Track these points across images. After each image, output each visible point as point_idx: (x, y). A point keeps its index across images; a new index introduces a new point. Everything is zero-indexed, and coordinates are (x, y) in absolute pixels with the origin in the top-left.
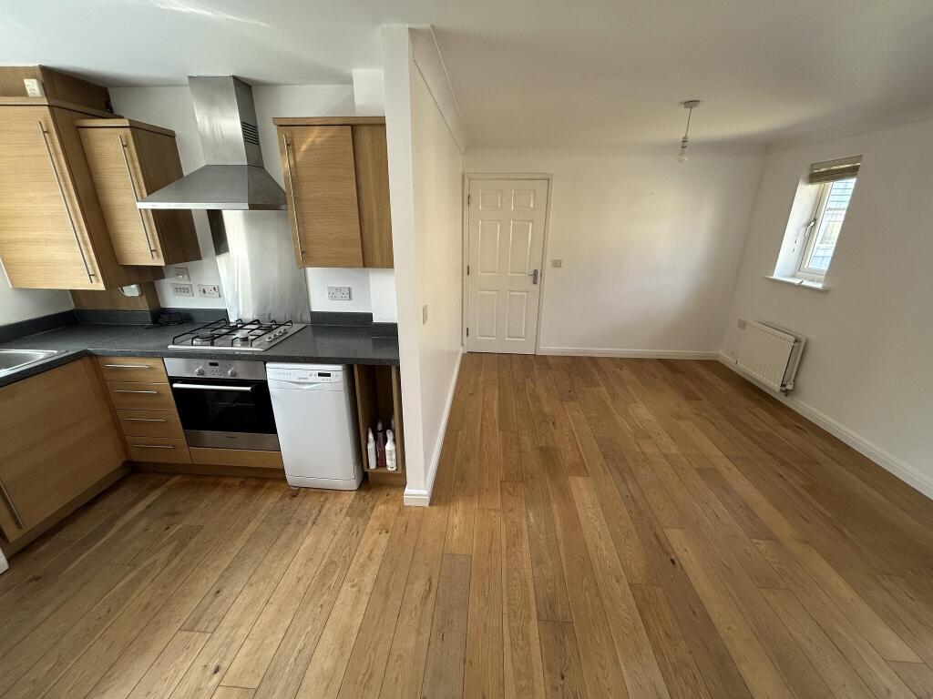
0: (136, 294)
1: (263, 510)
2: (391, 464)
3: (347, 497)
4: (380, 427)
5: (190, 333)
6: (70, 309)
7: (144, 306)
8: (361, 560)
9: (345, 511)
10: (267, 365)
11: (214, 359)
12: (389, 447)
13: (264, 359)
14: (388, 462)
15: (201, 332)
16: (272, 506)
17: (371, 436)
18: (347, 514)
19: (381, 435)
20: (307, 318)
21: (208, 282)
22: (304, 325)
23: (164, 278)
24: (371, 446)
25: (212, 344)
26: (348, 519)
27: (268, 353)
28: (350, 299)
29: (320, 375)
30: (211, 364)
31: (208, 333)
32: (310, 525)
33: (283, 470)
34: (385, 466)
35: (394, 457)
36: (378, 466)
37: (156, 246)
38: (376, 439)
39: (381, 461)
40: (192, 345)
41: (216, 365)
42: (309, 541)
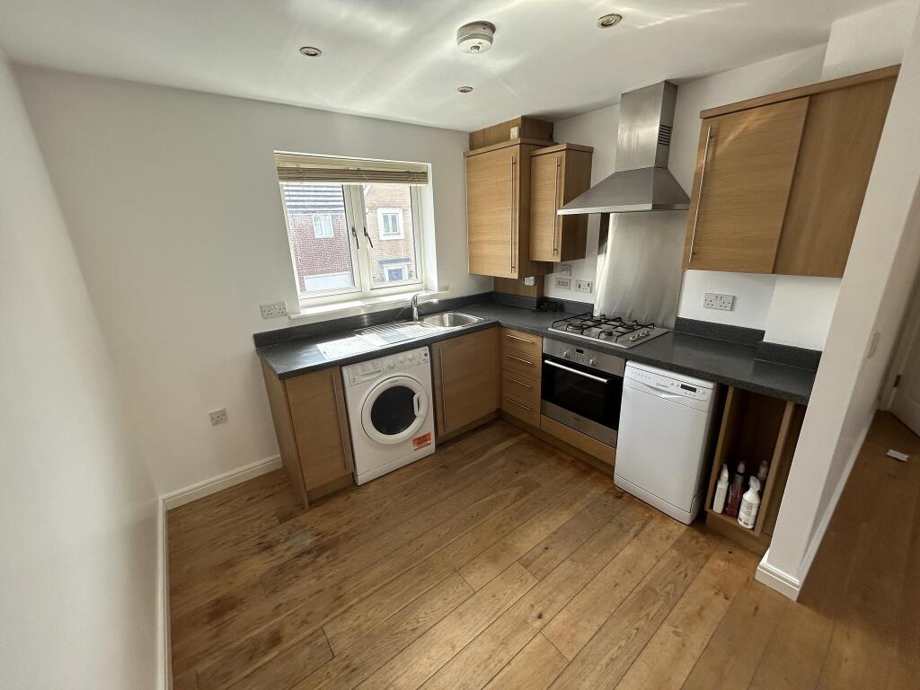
0: (532, 284)
1: (588, 496)
2: (746, 517)
3: (676, 527)
4: (741, 468)
5: (565, 320)
6: (490, 291)
7: (534, 294)
8: (688, 609)
9: (671, 541)
10: (628, 363)
11: (580, 346)
12: (750, 497)
13: (627, 357)
14: (742, 514)
15: (573, 321)
16: (597, 496)
17: (725, 475)
18: (673, 546)
19: (739, 479)
20: (672, 323)
21: (585, 278)
22: (666, 330)
23: (552, 272)
24: (722, 486)
25: (582, 334)
26: (675, 553)
27: (629, 351)
28: (732, 309)
29: (683, 387)
30: (578, 351)
31: (578, 322)
32: (631, 534)
33: (612, 468)
34: (736, 516)
35: (754, 512)
36: (724, 511)
37: (558, 246)
38: (731, 480)
39: (733, 507)
40: (566, 331)
41: (582, 352)
42: (628, 551)
